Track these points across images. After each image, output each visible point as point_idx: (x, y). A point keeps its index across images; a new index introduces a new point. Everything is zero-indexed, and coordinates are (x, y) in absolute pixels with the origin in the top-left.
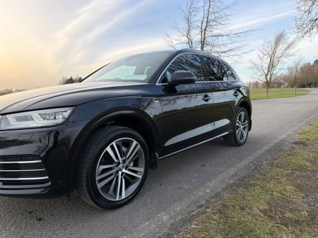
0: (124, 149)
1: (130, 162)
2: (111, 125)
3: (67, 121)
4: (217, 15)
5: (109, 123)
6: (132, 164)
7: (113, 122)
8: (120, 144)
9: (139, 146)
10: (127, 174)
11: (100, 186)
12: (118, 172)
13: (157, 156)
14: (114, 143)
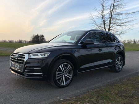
0: (65, 68)
1: (67, 72)
2: (61, 59)
3: (48, 57)
4: (119, 3)
5: (61, 58)
6: (68, 73)
7: (62, 58)
8: (64, 65)
9: (71, 67)
10: (66, 76)
11: (57, 78)
12: (63, 75)
13: (78, 71)
14: (62, 65)
